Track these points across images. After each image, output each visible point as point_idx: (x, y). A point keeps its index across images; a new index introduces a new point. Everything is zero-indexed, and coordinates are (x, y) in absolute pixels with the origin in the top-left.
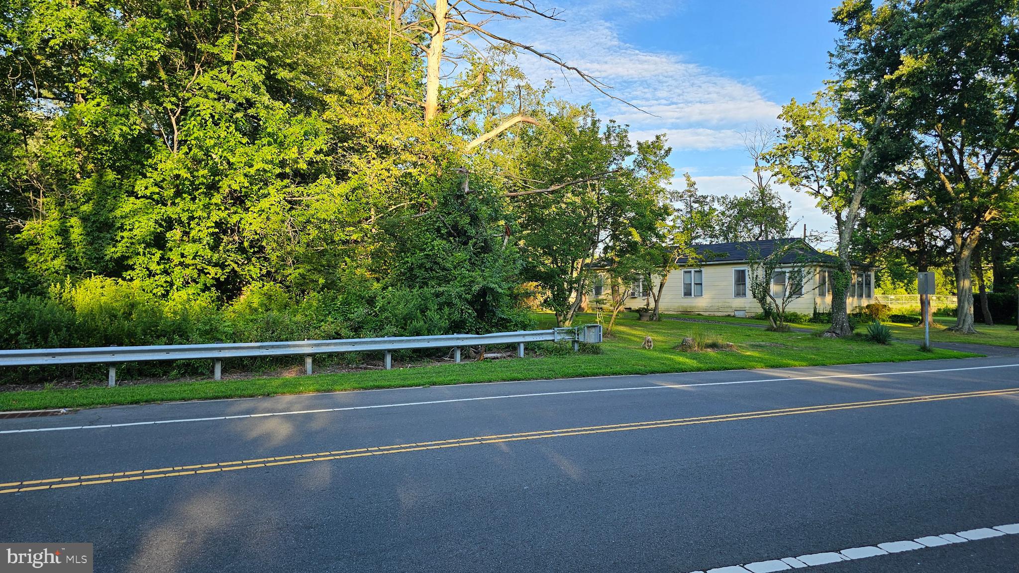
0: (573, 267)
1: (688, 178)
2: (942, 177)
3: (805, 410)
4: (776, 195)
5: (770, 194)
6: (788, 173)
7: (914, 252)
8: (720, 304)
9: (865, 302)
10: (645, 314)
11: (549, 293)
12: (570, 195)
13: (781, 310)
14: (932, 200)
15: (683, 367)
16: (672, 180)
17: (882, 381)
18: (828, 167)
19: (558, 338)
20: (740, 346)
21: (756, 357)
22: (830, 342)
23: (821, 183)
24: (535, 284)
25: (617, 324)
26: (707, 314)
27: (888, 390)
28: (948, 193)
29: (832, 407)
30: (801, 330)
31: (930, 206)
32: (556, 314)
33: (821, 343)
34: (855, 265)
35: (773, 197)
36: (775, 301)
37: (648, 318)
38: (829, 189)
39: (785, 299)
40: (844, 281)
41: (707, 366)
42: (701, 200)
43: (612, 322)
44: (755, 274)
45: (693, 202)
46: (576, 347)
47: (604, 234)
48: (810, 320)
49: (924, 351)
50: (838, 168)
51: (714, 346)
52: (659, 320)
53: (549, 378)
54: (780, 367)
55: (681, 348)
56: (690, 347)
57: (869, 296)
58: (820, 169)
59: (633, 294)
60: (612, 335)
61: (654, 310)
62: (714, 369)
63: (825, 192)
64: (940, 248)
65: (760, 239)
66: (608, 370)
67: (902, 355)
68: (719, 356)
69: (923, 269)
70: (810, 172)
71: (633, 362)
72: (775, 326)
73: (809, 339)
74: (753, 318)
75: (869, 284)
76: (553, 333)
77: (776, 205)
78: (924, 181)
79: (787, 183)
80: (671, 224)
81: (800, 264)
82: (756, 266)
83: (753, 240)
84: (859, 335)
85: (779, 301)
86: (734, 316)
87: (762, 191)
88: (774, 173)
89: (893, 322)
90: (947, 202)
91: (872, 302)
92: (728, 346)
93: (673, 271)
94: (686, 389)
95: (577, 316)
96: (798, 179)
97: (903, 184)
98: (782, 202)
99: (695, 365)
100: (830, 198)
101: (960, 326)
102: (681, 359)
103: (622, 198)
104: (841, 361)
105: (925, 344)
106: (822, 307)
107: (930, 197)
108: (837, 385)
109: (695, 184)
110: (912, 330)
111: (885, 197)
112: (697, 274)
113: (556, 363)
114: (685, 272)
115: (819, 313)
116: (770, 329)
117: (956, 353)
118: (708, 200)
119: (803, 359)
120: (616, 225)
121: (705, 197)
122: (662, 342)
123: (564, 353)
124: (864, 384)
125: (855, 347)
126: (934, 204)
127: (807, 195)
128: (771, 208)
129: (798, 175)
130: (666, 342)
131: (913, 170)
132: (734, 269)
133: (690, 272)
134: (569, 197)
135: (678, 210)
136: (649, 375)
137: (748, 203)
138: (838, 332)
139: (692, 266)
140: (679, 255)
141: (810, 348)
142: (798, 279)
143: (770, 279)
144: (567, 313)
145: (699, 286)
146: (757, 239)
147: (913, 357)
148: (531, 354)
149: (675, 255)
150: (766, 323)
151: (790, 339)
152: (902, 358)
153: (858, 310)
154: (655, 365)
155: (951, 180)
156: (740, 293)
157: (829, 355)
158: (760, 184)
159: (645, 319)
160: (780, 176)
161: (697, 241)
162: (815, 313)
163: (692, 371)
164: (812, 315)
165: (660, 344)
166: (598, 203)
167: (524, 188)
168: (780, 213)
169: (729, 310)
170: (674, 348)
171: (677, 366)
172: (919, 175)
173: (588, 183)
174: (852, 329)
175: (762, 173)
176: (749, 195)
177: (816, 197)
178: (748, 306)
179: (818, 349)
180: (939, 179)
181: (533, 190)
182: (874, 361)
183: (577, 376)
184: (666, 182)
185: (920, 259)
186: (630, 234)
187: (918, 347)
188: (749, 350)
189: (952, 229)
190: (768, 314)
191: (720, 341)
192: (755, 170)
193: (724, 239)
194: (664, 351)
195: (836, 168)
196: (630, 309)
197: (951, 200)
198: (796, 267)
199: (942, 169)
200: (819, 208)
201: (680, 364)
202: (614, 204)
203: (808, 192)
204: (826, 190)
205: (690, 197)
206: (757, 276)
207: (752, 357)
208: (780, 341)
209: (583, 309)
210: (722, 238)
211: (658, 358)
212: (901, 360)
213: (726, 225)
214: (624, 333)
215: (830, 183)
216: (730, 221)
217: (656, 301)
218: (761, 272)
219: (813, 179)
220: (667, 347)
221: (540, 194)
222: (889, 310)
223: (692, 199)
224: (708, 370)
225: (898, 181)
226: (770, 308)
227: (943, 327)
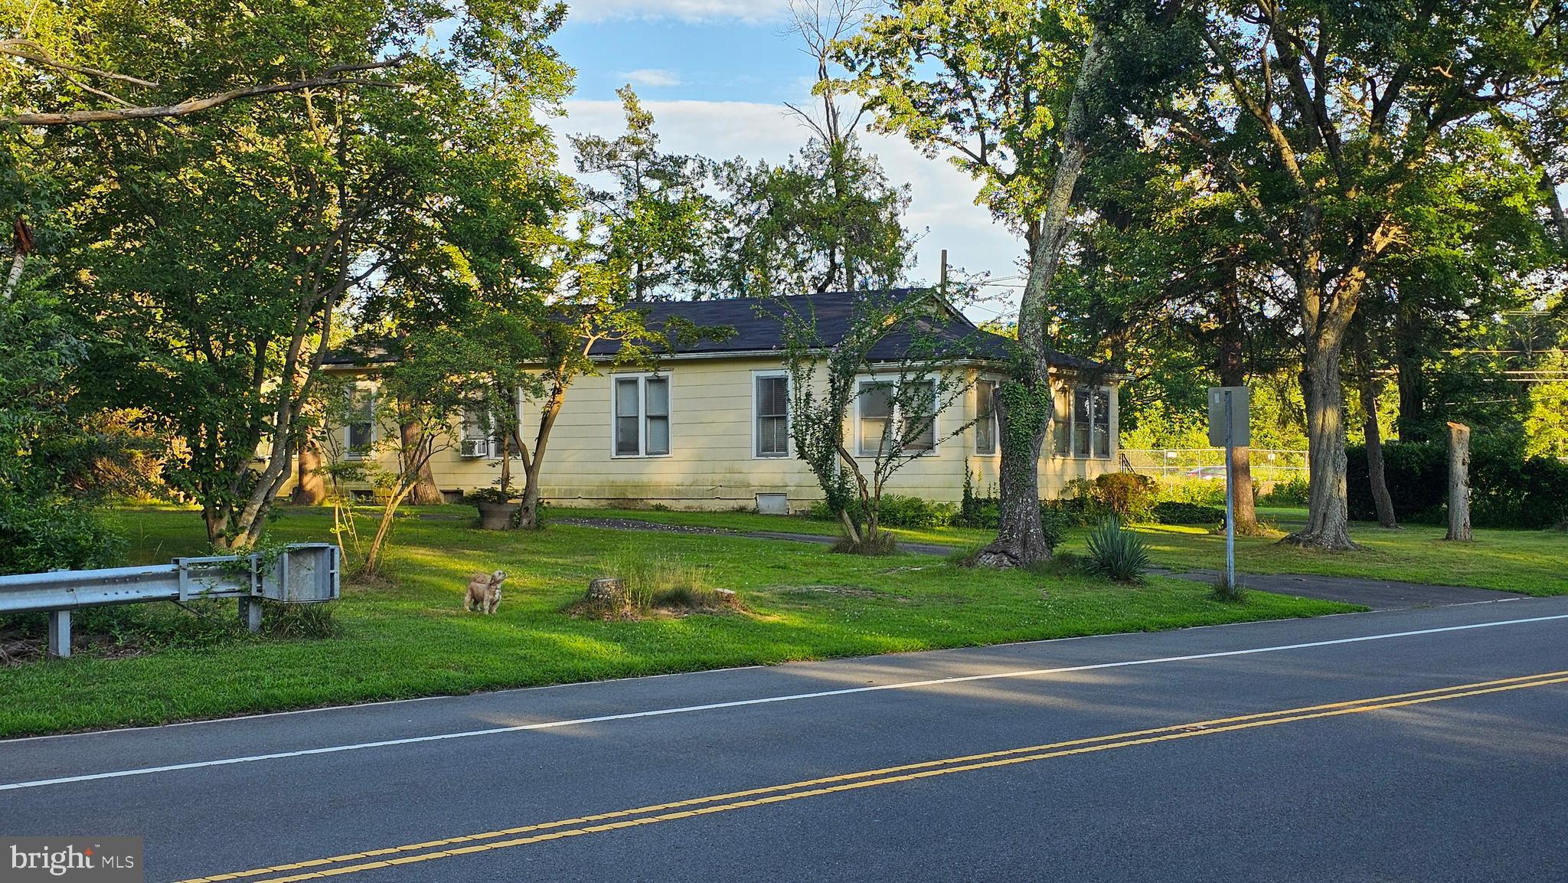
0: (260, 359)
1: (630, 102)
2: (1276, 131)
3: (886, 776)
4: (871, 164)
5: (856, 161)
6: (905, 104)
7: (1212, 333)
8: (717, 477)
9: (1094, 470)
10: (495, 508)
11: (180, 447)
12: (250, 131)
13: (872, 494)
14: (1252, 192)
15: (581, 665)
16: (567, 103)
17: (1100, 686)
18: (1006, 92)
19: (190, 589)
20: (754, 599)
21: (791, 629)
22: (995, 581)
23: (992, 135)
24: (135, 413)
25: (398, 542)
26: (680, 505)
27: (1113, 709)
28: (1288, 176)
29: (957, 765)
30: (927, 548)
31: (1248, 209)
32: (205, 515)
33: (970, 585)
34: (1070, 367)
35: (864, 170)
36: (855, 467)
37: (505, 522)
38: (1009, 152)
39: (882, 461)
40: (1031, 409)
41: (652, 660)
42: (669, 171)
43: (381, 535)
44: (804, 391)
45: (648, 174)
46: (254, 616)
47: (363, 261)
48: (954, 522)
49: (1223, 600)
50: (1033, 96)
51: (678, 599)
52: (539, 526)
53: (146, 722)
54: (854, 654)
55: (582, 610)
56: (610, 605)
57: (1104, 452)
58: (987, 96)
59: (468, 446)
60: (381, 575)
61: (525, 496)
62: (670, 669)
63: (999, 162)
64: (1273, 321)
65: (829, 289)
66: (350, 685)
67: (1170, 611)
68: (690, 630)
69: (1232, 378)
70: (964, 104)
71: (433, 658)
72: (855, 538)
73: (940, 573)
74: (805, 515)
75: (1106, 420)
76: (175, 576)
77: (874, 195)
78: (1234, 141)
79: (902, 132)
80: (573, 235)
81: (920, 363)
82: (805, 367)
83: (812, 291)
84: (1067, 559)
85: (867, 468)
86: (755, 512)
87: (837, 148)
88: (867, 100)
89: (1163, 522)
90: (1284, 199)
91: (1114, 468)
92: (719, 598)
93: (578, 379)
94: (574, 732)
95: (273, 518)
96: (930, 122)
97: (1180, 146)
98: (888, 185)
99: (617, 659)
100: (1011, 178)
101: (1316, 532)
102: (579, 643)
103: (411, 150)
104: (1014, 632)
105: (1226, 582)
106: (985, 485)
107: (1247, 185)
108: (989, 700)
109: (650, 120)
110: (1204, 545)
111: (1141, 181)
112: (654, 387)
113: (181, 671)
114: (621, 382)
115: (978, 501)
116: (843, 547)
117: (1298, 602)
118: (687, 171)
119: (921, 631)
120: (403, 230)
121: (679, 162)
122: (535, 592)
123: (210, 636)
124: (1057, 695)
125: (1055, 591)
126: (1257, 204)
127: (954, 168)
128: (860, 200)
129: (930, 110)
130: (544, 593)
131: (1207, 110)
132: (754, 374)
133: (635, 382)
134: (251, 138)
135: (604, 197)
136: (477, 695)
137: (795, 183)
138: (1016, 551)
139: (631, 363)
140: (596, 330)
141: (940, 597)
142: (915, 404)
143: (845, 401)
144: (242, 508)
145: (660, 424)
146: (821, 290)
147: (1194, 616)
148: (94, 646)
149: (585, 332)
150: (834, 530)
151: (893, 574)
152: (1168, 619)
153: (1076, 490)
154: (496, 665)
155: (1298, 145)
156: (769, 447)
157: (985, 618)
158: (833, 130)
159: (497, 523)
160: (883, 111)
161: (659, 290)
162: (968, 500)
163: (607, 676)
164: (959, 505)
165: (525, 598)
166: (342, 162)
167: (92, 100)
168: (884, 215)
169: (742, 493)
170: (563, 610)
171: (564, 665)
172: (1221, 123)
173: (308, 95)
174: (1051, 542)
175: (838, 100)
176: (799, 160)
177: (975, 176)
178: (792, 480)
179: (960, 601)
180: (1269, 138)
181: (117, 107)
182: (1097, 631)
183: (244, 711)
184: (550, 106)
185: (1224, 352)
186: (447, 261)
187: (1209, 590)
188: (777, 609)
189: (1298, 274)
190: (837, 502)
191: (699, 585)
192: (816, 90)
193: (732, 287)
194: (533, 619)
195: (1026, 95)
196: (459, 493)
197: (1296, 194)
198: (910, 369)
199: (1275, 111)
200: (984, 206)
201: (573, 656)
202: (393, 168)
203: (954, 160)
204: (1003, 156)
205: (638, 157)
206: (808, 395)
207: (782, 627)
208: (867, 581)
209: (311, 496)
210: (726, 284)
211: (511, 643)
212: (1164, 627)
213: (737, 246)
214: (421, 568)
215: (1012, 136)
216: (748, 236)
217: (530, 470)
218: (819, 382)
219: (969, 122)
220: (545, 607)
221: (149, 123)
222: (1154, 489)
223: (644, 165)
224: (654, 671)
225: (1170, 136)
226: (841, 488)
227: (1279, 535)
